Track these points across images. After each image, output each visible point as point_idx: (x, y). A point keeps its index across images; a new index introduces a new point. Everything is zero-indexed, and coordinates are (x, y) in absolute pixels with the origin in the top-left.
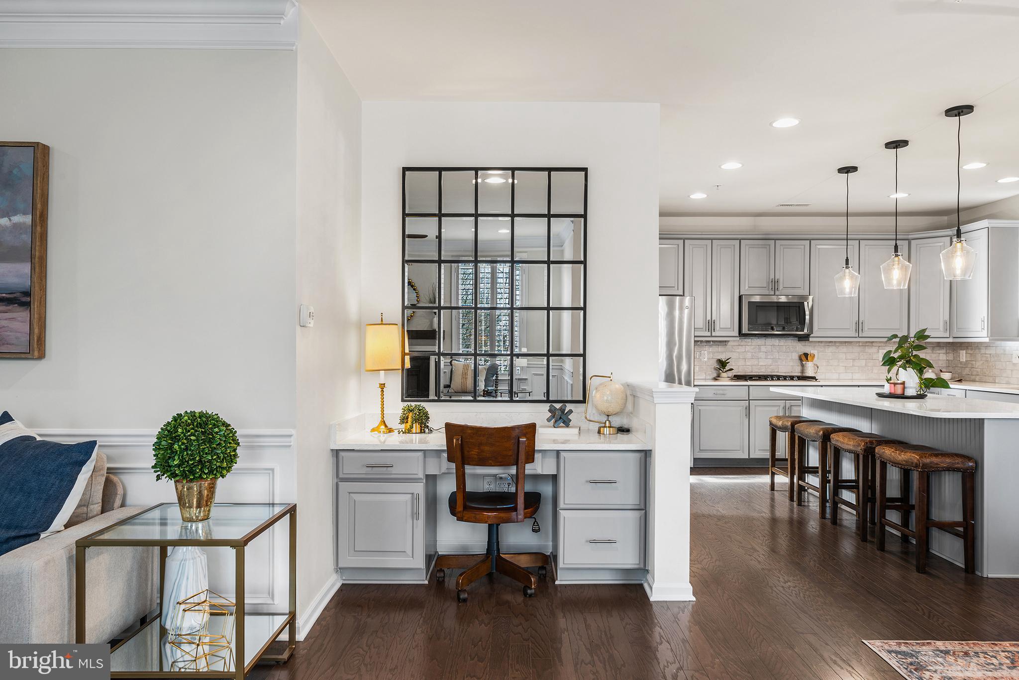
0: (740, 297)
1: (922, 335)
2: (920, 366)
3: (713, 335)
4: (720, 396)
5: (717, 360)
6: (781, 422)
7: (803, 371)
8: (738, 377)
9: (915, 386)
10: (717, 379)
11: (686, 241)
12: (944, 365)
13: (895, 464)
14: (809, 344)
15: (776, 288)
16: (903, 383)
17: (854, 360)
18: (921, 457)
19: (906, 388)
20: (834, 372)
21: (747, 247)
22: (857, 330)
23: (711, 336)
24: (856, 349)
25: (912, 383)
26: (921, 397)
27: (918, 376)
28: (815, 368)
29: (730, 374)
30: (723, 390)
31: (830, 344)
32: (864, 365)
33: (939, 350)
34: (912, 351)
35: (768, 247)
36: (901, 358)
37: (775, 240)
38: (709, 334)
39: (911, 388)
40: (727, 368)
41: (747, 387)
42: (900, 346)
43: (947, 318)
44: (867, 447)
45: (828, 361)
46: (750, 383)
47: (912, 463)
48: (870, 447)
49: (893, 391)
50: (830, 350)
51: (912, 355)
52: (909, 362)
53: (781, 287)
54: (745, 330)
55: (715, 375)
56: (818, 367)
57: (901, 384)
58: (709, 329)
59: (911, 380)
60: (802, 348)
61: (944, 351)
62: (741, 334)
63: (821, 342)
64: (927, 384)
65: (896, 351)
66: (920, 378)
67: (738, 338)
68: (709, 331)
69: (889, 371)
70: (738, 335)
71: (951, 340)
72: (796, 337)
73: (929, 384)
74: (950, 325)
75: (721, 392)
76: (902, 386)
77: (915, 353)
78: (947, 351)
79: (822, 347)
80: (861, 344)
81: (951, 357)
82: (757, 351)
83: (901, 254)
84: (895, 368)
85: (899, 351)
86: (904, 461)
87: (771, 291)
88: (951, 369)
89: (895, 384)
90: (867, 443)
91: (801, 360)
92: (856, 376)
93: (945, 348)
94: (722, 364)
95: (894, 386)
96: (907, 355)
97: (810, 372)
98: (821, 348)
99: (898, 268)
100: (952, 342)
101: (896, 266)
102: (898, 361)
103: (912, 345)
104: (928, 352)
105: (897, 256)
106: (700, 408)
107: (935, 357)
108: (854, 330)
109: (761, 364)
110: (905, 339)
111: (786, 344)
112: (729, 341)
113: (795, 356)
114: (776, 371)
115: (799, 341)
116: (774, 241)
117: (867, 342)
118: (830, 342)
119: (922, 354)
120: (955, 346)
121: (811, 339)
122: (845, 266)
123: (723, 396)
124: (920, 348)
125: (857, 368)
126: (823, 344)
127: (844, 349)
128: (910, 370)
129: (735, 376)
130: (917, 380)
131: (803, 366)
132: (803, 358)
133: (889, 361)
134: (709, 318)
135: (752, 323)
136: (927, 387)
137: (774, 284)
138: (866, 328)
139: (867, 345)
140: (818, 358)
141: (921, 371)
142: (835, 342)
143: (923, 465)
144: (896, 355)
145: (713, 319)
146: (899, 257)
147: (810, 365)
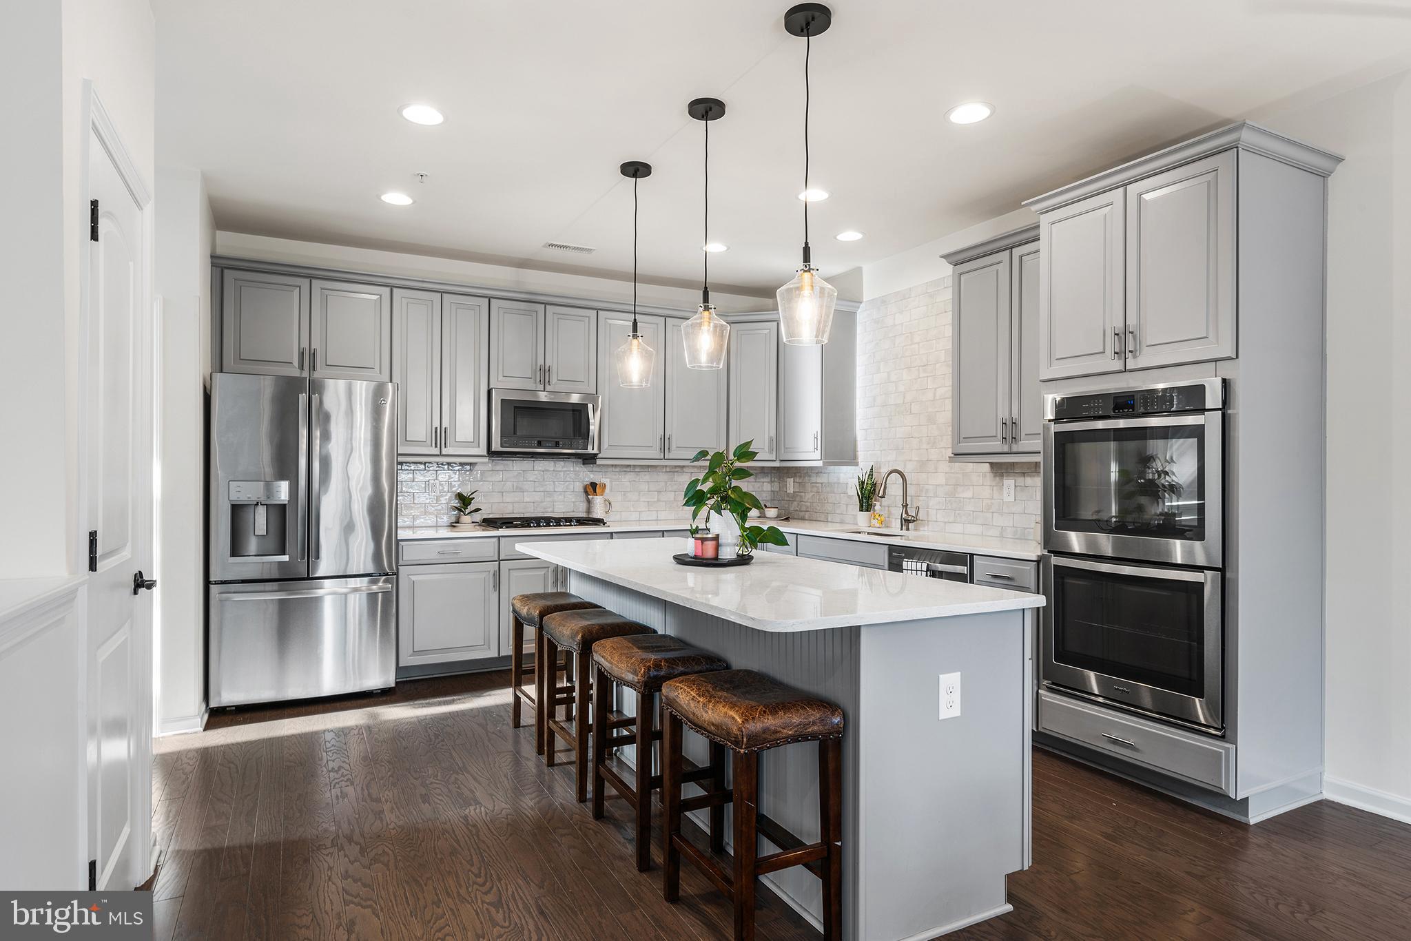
0: (489, 392)
1: (745, 452)
2: (740, 505)
3: (444, 453)
4: (448, 557)
5: (456, 496)
6: (526, 608)
7: (589, 511)
8: (490, 523)
9: (734, 541)
10: (454, 526)
11: (395, 290)
12: (768, 498)
13: (699, 727)
14: (598, 469)
15: (547, 380)
16: (717, 538)
17: (659, 492)
18: (746, 721)
19: (721, 546)
20: (632, 509)
21: (501, 312)
22: (663, 449)
23: (441, 455)
24: (663, 477)
25: (730, 536)
26: (743, 560)
27: (739, 524)
28: (606, 504)
29: (478, 517)
30: (455, 545)
31: (628, 469)
32: (672, 499)
33: (763, 478)
34: (730, 480)
35: (534, 314)
36: (713, 491)
37: (546, 304)
38: (437, 451)
39: (728, 545)
40: (471, 507)
41: (496, 539)
42: (711, 472)
43: (773, 433)
44: (649, 677)
45: (624, 495)
46: (502, 532)
47: (728, 733)
48: (655, 677)
49: (700, 554)
50: (629, 477)
51: (730, 488)
52: (725, 499)
53: (554, 380)
54: (496, 446)
55: (453, 519)
56: (610, 504)
57: (712, 539)
58: (436, 444)
59: (729, 532)
60: (588, 474)
61: (767, 479)
62: (491, 454)
63: (616, 466)
64: (753, 538)
65: (705, 480)
66: (743, 529)
67: (486, 460)
68: (436, 447)
69: (695, 516)
70: (485, 453)
71: (777, 464)
72: (580, 458)
73: (755, 537)
74: (778, 442)
75: (451, 549)
76: (714, 542)
77: (734, 483)
78: (771, 478)
79: (617, 473)
80: (668, 470)
81: (776, 487)
82: (522, 479)
83: (713, 307)
84: (704, 510)
85: (711, 479)
86: (713, 724)
87: (538, 384)
88: (776, 503)
89: (703, 540)
90: (649, 670)
91: (586, 493)
92: (662, 515)
93: (769, 475)
94: (464, 501)
95: (702, 543)
96: (723, 487)
97: (598, 513)
98: (615, 475)
99: (708, 330)
100: (778, 467)
101: (705, 328)
102: (709, 498)
103: (730, 470)
104: (750, 480)
105: (707, 308)
106: (414, 578)
107: (759, 488)
108: (658, 448)
109: (527, 499)
110: (719, 458)
111: (565, 469)
112: (475, 464)
113: (579, 487)
114: (550, 510)
115: (583, 464)
116: (544, 305)
117: (676, 467)
118: (629, 466)
119: (745, 485)
120: (782, 473)
121: (598, 462)
122: (631, 334)
123: (455, 556)
124: (742, 473)
125: (664, 503)
126: (618, 470)
127: (646, 476)
128: (727, 513)
129: (485, 520)
130: (738, 532)
131: (589, 502)
132: (590, 490)
133: (696, 498)
134: (436, 424)
135: (508, 433)
136: (754, 544)
137: (544, 374)
138: (673, 447)
139: (676, 470)
140: (611, 490)
141: (743, 516)
142: (634, 466)
143: (750, 738)
144: (706, 487)
145: (443, 427)
146: (710, 310)
147: (598, 501)
